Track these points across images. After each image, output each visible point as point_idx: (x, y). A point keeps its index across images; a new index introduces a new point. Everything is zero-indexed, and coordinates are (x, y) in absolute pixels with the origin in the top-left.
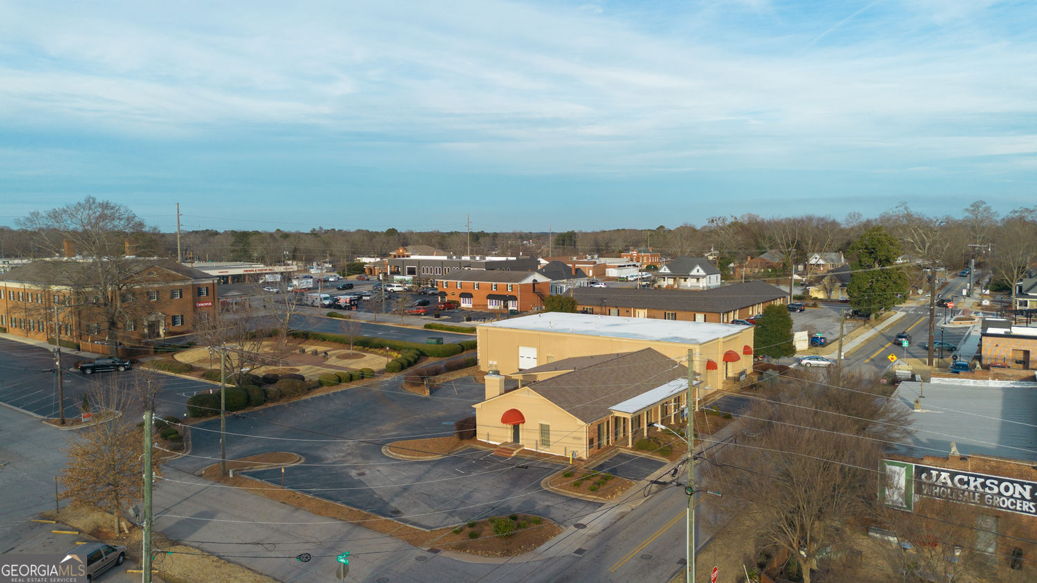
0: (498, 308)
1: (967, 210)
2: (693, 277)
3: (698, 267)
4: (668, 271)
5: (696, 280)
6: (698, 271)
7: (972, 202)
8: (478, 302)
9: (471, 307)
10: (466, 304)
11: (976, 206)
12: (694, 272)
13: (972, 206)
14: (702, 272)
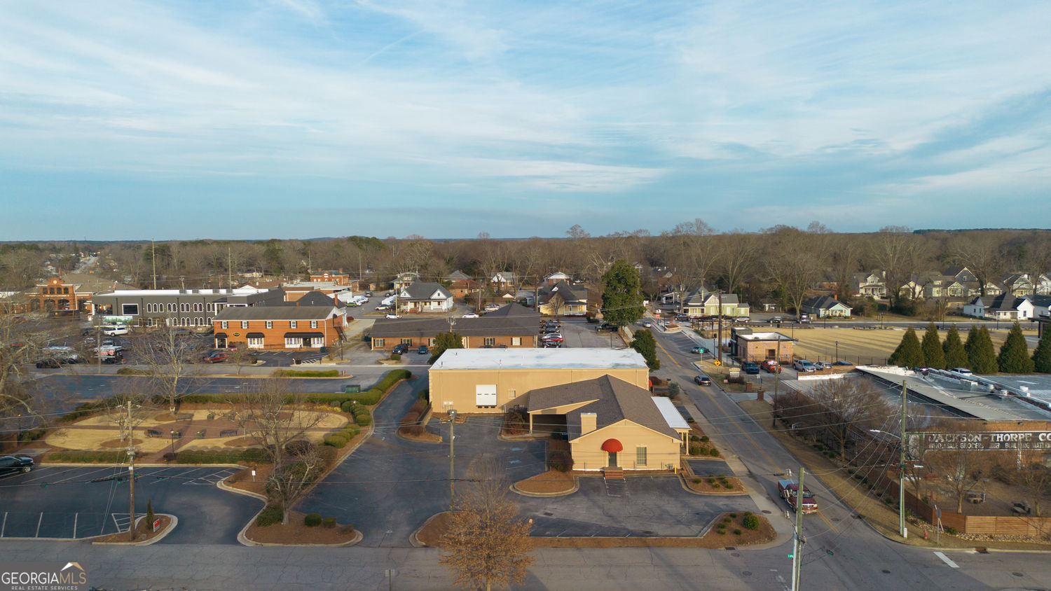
0: (298, 346)
1: (568, 232)
2: (435, 300)
3: (439, 292)
4: (408, 296)
5: (437, 303)
6: (439, 295)
7: (571, 226)
8: (271, 341)
9: (263, 347)
10: (256, 345)
11: (574, 229)
12: (435, 296)
13: (571, 229)
14: (442, 296)
